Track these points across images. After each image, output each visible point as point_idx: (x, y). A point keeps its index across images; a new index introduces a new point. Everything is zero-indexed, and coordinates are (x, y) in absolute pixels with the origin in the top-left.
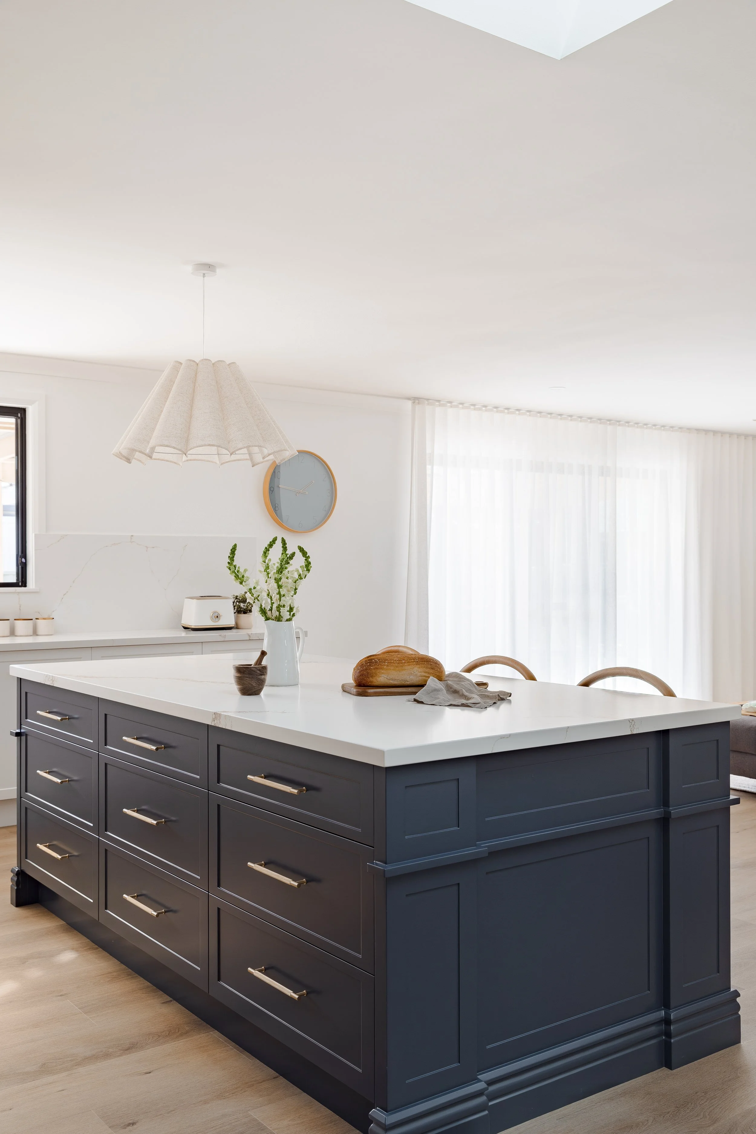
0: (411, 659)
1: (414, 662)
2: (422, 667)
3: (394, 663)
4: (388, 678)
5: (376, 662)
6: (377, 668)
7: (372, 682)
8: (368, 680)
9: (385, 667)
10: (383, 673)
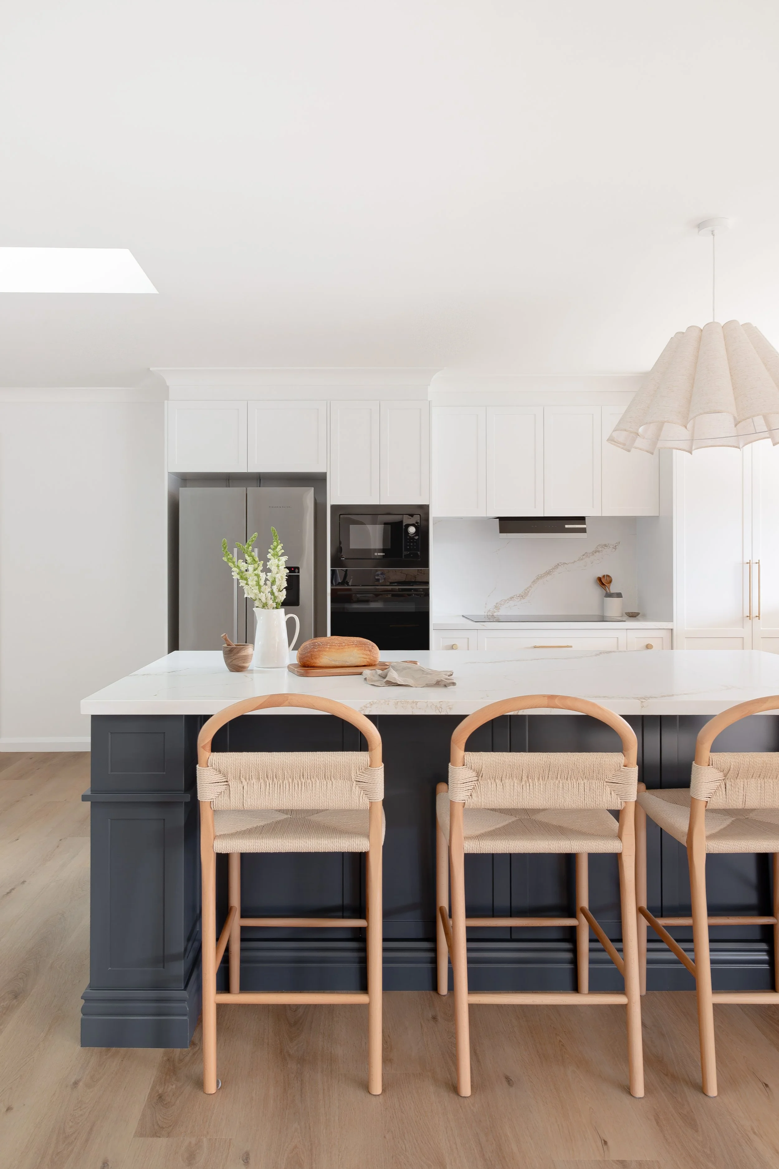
0: (351, 642)
1: (353, 644)
2: (360, 649)
3: (335, 646)
4: (330, 659)
5: (319, 645)
6: (320, 651)
7: (315, 663)
8: (312, 661)
9: (328, 649)
10: (325, 655)
